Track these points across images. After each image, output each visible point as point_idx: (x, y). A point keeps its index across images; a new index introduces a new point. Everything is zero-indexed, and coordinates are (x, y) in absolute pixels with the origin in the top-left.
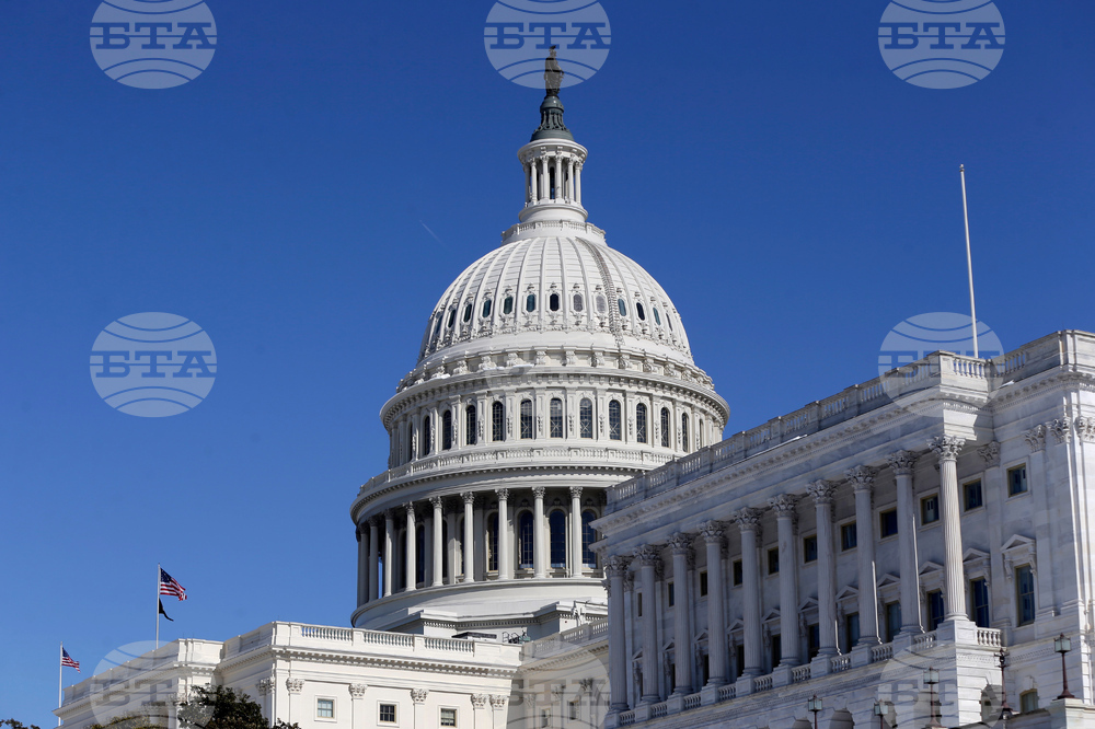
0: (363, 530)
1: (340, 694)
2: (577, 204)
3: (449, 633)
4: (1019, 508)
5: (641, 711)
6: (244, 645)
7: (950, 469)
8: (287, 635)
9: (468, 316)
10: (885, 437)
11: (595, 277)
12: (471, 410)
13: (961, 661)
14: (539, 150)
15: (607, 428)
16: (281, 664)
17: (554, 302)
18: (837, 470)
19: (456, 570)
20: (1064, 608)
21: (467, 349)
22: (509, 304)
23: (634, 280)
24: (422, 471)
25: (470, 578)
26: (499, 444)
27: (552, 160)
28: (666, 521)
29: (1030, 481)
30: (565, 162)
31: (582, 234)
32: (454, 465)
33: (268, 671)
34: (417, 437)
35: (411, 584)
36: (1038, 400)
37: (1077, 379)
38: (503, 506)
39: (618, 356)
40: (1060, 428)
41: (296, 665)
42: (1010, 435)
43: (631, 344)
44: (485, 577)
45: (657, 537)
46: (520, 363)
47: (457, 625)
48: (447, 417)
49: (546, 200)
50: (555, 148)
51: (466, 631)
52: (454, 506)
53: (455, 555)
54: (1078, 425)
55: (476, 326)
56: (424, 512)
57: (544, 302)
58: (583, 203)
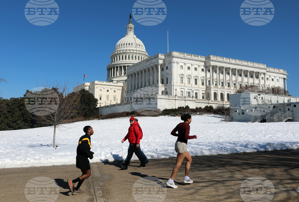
0: (108, 70)
1: (102, 89)
2: (133, 32)
3: (116, 82)
4: (167, 71)
5: (129, 92)
6: (92, 83)
7: (159, 67)
8: (96, 82)
9: (120, 46)
10: (153, 63)
11: (134, 41)
12: (119, 56)
13: (159, 88)
14: (128, 26)
15: (135, 59)
16: (96, 85)
17: (129, 44)
18: (149, 66)
19: (117, 75)
20: (171, 82)
21: (119, 50)
22: (124, 44)
23: (139, 41)
24: (114, 63)
25: (119, 76)
26: (122, 60)
27: (130, 27)
28: (132, 71)
29: (168, 68)
30: (132, 27)
31: (133, 36)
32: (117, 63)
33: (94, 86)
34: (114, 60)
35: (112, 76)
36: (169, 59)
37: (174, 57)
38: (123, 67)
39: (136, 50)
40: (171, 62)
41: (97, 85)
42: (167, 63)
43: (138, 49)
44: (121, 75)
45: (131, 73)
46: (125, 51)
47: (117, 81)
48: (117, 57)
49: (129, 32)
50: (130, 26)
51: (118, 81)
52: (117, 67)
53: (117, 73)
54: (173, 62)
55: (123, 46)
56: (114, 68)
57: (128, 44)
58: (134, 32)
